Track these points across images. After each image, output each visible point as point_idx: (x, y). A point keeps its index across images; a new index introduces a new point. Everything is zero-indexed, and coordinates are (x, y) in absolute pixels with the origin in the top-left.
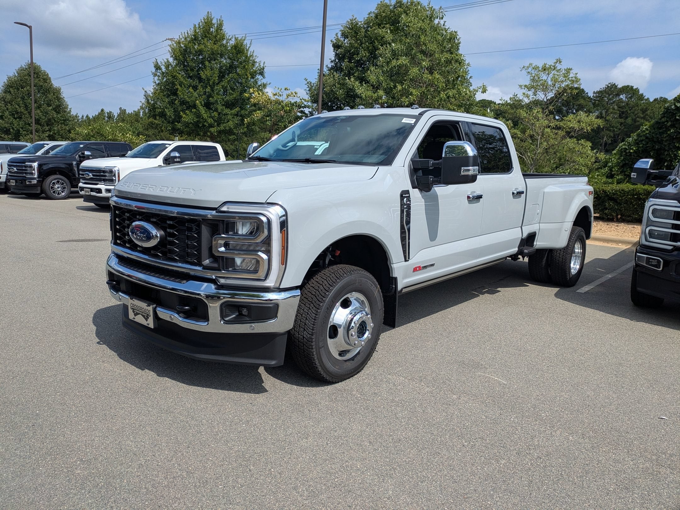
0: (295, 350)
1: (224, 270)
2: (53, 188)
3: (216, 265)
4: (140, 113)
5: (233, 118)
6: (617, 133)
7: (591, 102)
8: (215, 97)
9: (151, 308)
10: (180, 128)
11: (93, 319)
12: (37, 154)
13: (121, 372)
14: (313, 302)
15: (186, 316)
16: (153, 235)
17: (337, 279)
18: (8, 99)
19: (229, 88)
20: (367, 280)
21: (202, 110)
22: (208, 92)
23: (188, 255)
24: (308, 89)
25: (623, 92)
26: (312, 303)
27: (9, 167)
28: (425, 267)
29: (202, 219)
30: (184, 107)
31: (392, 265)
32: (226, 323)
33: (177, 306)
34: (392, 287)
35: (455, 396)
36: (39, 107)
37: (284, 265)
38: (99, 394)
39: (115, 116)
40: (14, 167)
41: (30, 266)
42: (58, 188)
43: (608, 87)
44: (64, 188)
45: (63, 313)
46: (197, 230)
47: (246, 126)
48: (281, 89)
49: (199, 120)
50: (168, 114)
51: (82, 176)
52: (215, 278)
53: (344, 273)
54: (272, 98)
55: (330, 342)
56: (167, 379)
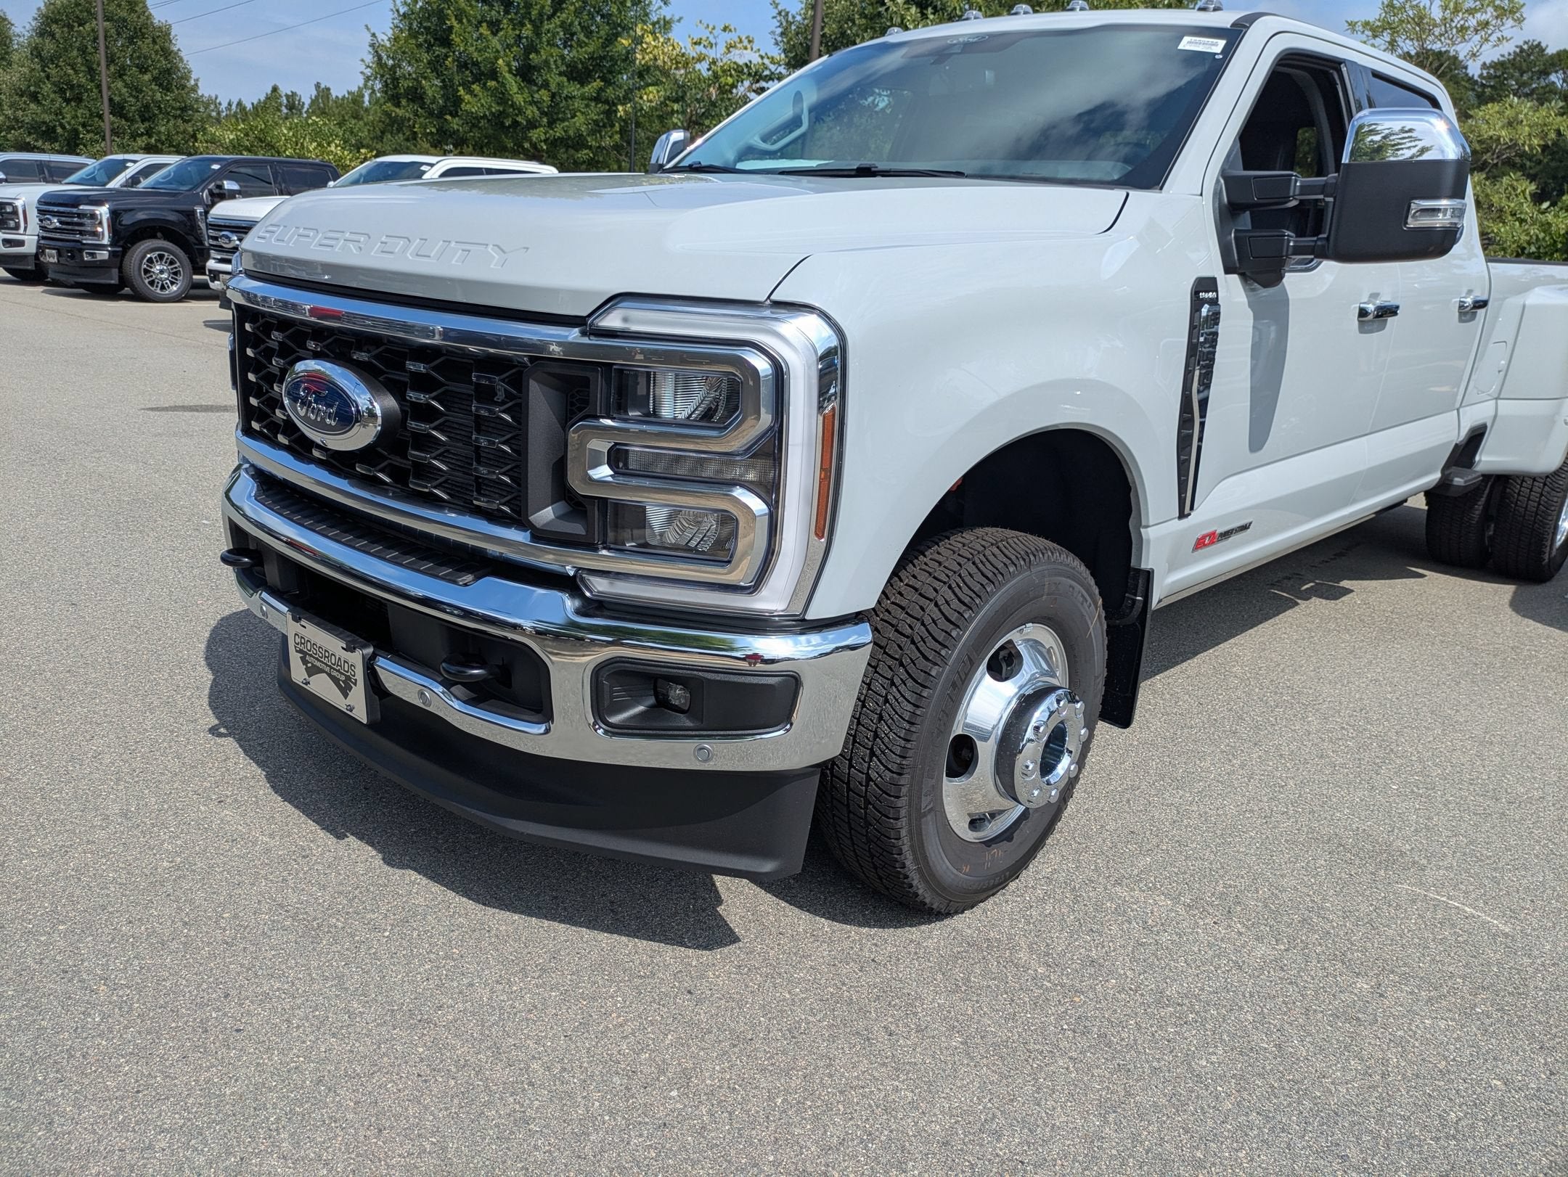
0: (834, 815)
1: (609, 549)
2: (150, 272)
3: (577, 528)
4: (363, 96)
5: (587, 106)
6: (1531, 172)
7: (1473, 90)
8: (542, 52)
9: (356, 659)
10: (458, 130)
11: (208, 647)
12: (110, 185)
13: (272, 843)
14: (906, 661)
15: (475, 696)
16: (358, 411)
17: (985, 581)
18: (48, 52)
19: (577, 28)
20: (1074, 584)
21: (512, 84)
22: (527, 38)
23: (481, 485)
24: (779, 30)
25: (1560, 65)
26: (901, 664)
27: (42, 217)
28: (1226, 535)
29: (532, 359)
30: (467, 77)
31: (1142, 530)
32: (615, 734)
33: (444, 664)
34: (1134, 601)
35: (1363, 985)
36: (120, 74)
37: (823, 537)
38: (192, 933)
39: (303, 103)
40: (54, 216)
41: (58, 475)
42: (162, 272)
43: (1522, 50)
44: (175, 273)
45: (126, 623)
46: (509, 396)
47: (617, 127)
48: (714, 28)
49: (504, 110)
50: (430, 93)
51: (214, 243)
52: (576, 572)
53: (1008, 562)
54: (688, 51)
55: (951, 788)
56: (414, 875)
